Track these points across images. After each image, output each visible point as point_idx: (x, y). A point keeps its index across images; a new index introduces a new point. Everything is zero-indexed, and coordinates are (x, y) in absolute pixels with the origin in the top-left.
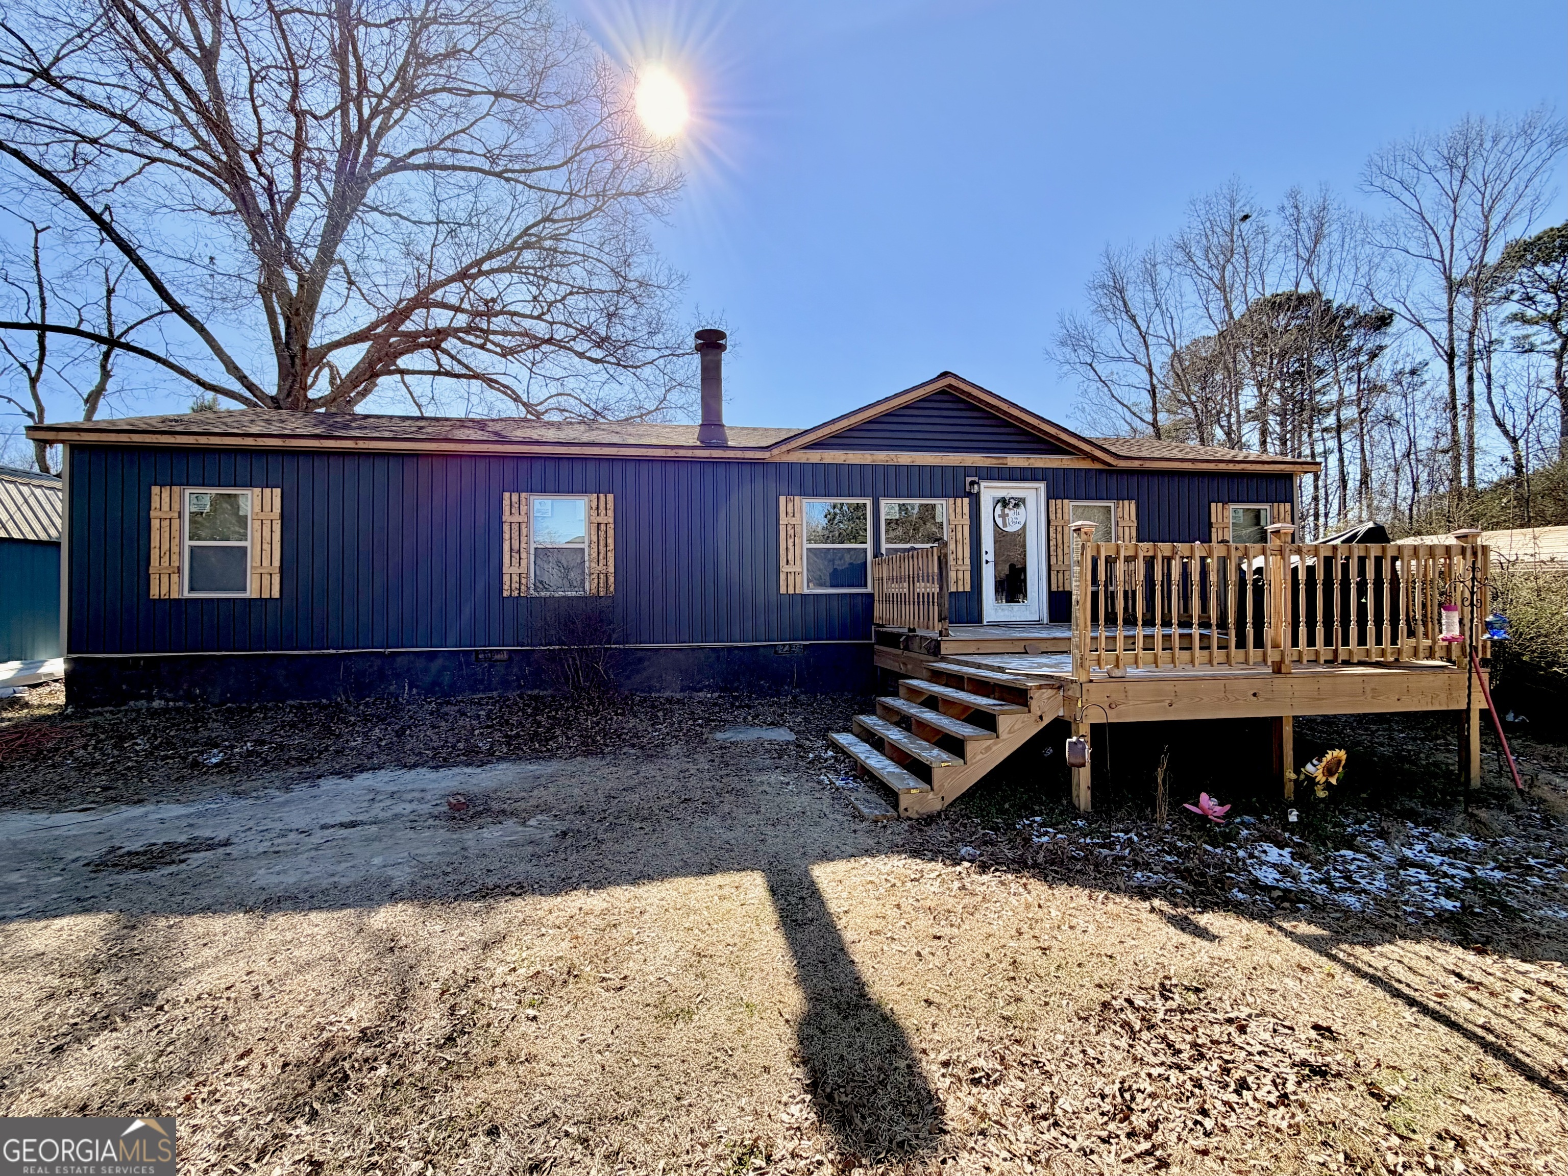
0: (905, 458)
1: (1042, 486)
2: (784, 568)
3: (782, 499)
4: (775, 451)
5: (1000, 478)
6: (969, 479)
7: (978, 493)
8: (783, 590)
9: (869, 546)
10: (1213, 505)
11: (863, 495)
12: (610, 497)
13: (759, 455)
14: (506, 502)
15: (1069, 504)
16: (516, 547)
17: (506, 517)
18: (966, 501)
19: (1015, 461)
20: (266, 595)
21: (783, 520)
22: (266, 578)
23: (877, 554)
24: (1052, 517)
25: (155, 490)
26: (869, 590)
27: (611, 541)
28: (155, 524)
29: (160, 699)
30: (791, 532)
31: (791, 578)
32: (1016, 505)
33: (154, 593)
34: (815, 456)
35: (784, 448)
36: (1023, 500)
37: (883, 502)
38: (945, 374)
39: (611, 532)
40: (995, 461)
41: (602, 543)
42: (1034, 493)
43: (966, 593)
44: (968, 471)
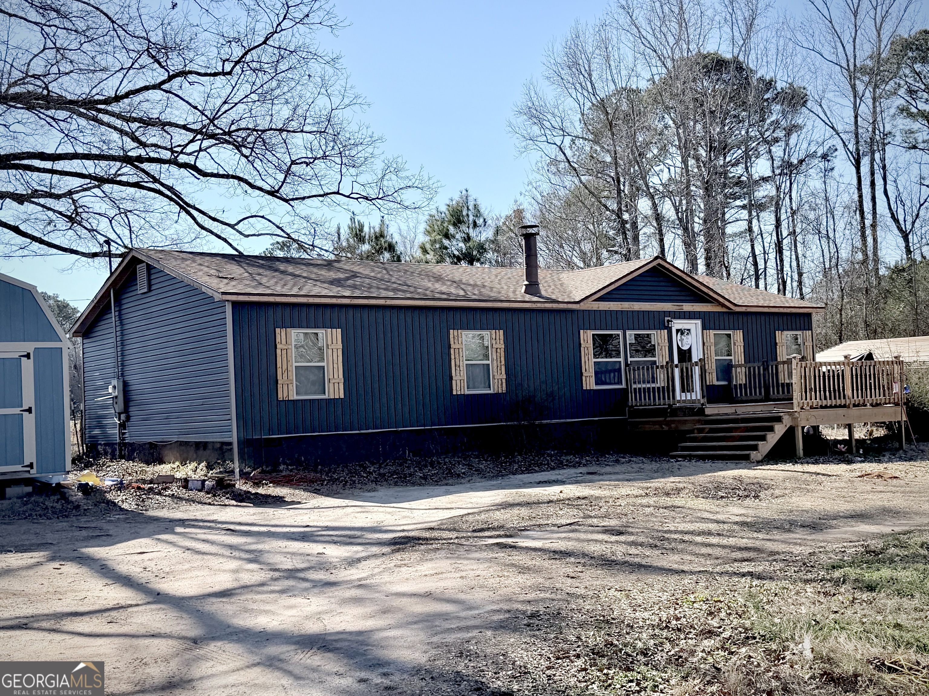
0: (638, 306)
1: (699, 322)
2: (585, 374)
3: (582, 331)
4: (581, 304)
5: (681, 317)
6: (666, 319)
7: (671, 327)
8: (584, 388)
9: (621, 360)
10: (777, 332)
11: (618, 329)
12: (501, 331)
13: (574, 306)
14: (451, 336)
15: (713, 333)
16: (458, 363)
17: (452, 345)
18: (666, 331)
19: (687, 307)
20: (337, 397)
21: (582, 344)
22: (336, 385)
23: (627, 365)
24: (705, 341)
25: (278, 331)
26: (623, 386)
27: (503, 359)
28: (279, 352)
30: (586, 352)
31: (588, 379)
33: (280, 397)
35: (585, 302)
37: (628, 332)
38: (657, 256)
39: (503, 354)
40: (678, 308)
41: (499, 360)
42: (695, 325)
43: (663, 388)
44: (666, 313)
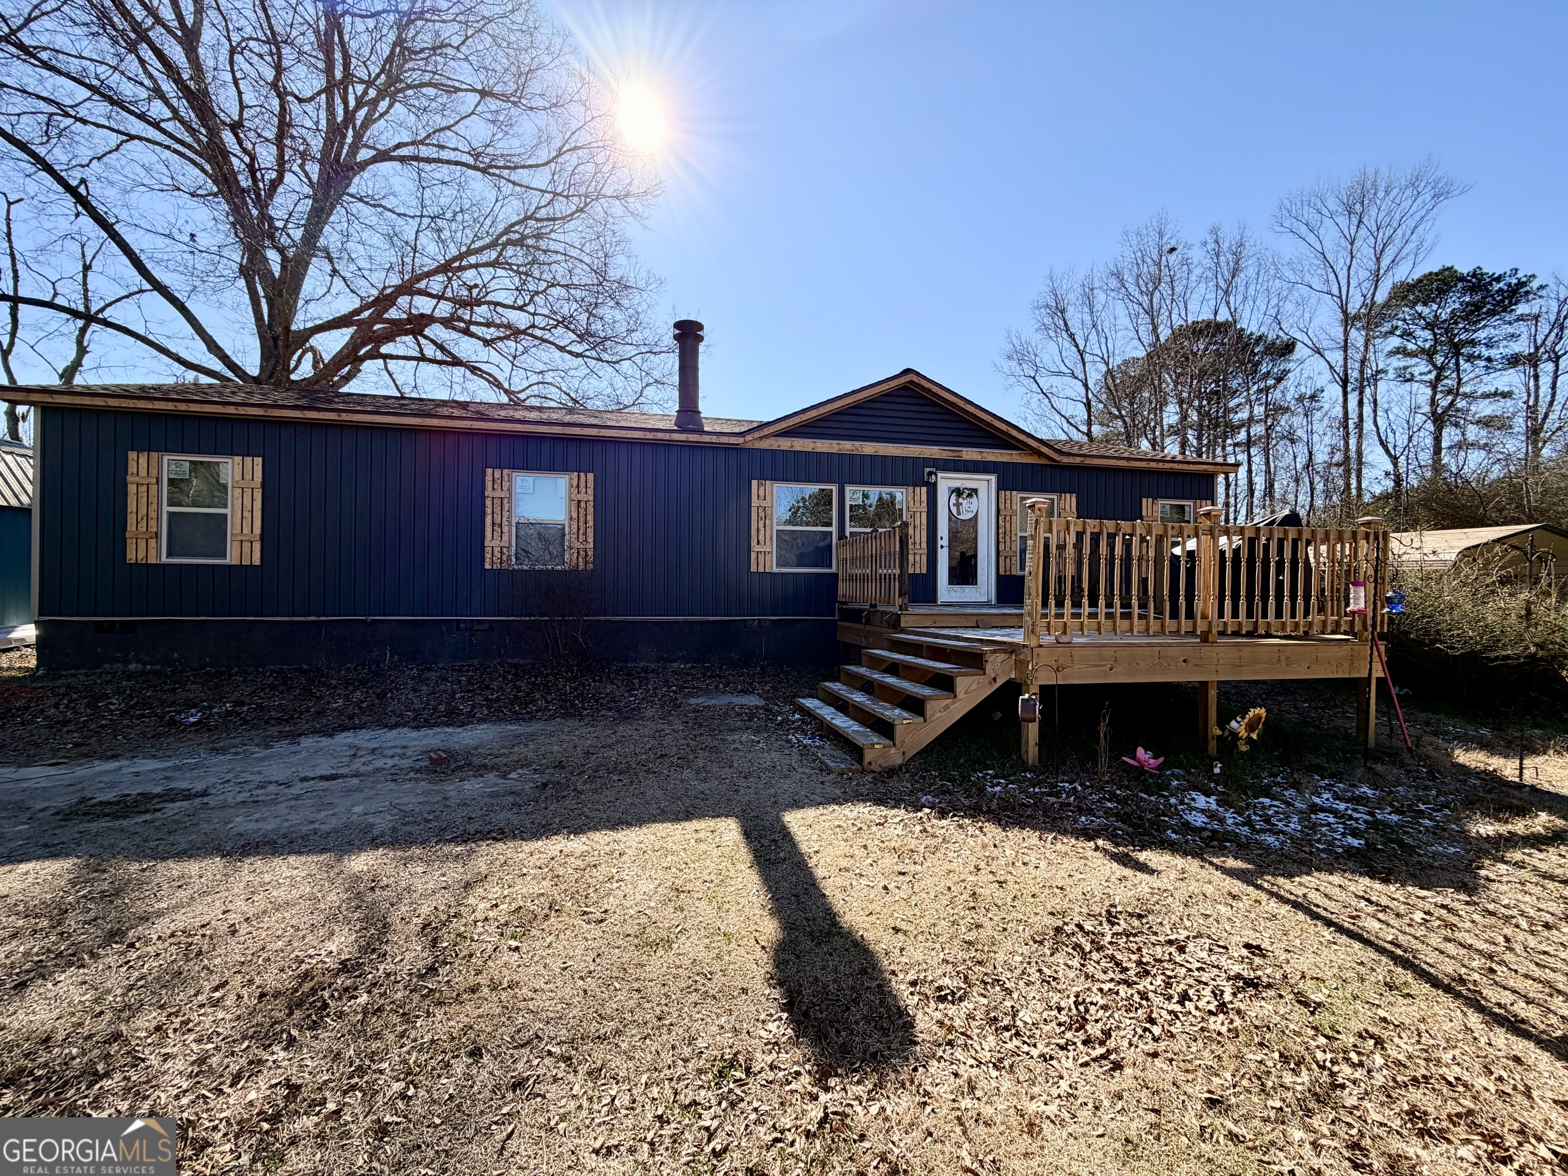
0: (869, 448)
1: (993, 478)
2: (755, 548)
3: (754, 483)
4: (749, 438)
5: (954, 470)
6: (927, 470)
7: (936, 483)
8: (753, 569)
9: (834, 529)
10: (1144, 500)
11: (830, 481)
12: (591, 476)
13: (733, 440)
14: (489, 478)
15: (1017, 495)
16: (498, 520)
17: (489, 492)
18: (924, 489)
19: (970, 454)
20: (246, 562)
21: (755, 502)
22: (246, 546)
23: (842, 536)
24: (1002, 506)
25: (132, 455)
26: (833, 570)
27: (590, 518)
28: (132, 489)
29: (137, 662)
30: (762, 514)
31: (761, 557)
32: (969, 496)
33: (131, 556)
34: (785, 444)
35: (757, 434)
37: (849, 489)
38: (908, 371)
39: (591, 510)
40: (951, 454)
41: (582, 519)
42: (986, 484)
44: (927, 462)
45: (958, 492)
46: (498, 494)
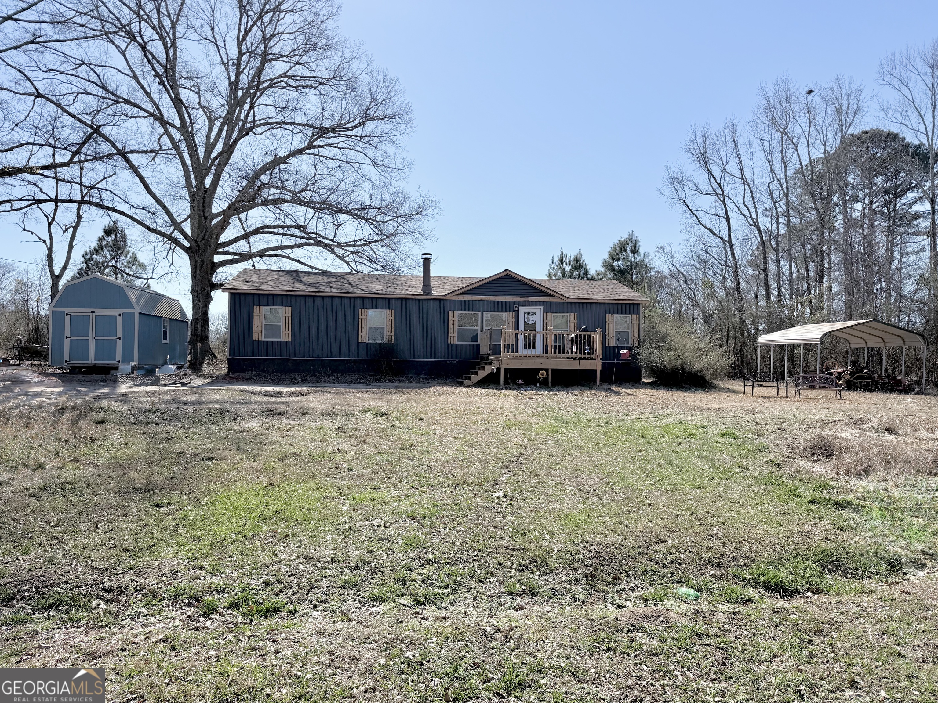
0: (492, 298)
1: (542, 308)
2: (450, 335)
3: (450, 312)
4: (447, 296)
5: (527, 305)
6: (515, 305)
7: (518, 311)
8: (449, 342)
9: (479, 328)
10: (607, 315)
11: (478, 311)
12: (393, 311)
13: (442, 298)
14: (360, 312)
15: (552, 314)
16: (363, 326)
17: (360, 317)
18: (514, 313)
19: (532, 299)
20: (286, 340)
21: (450, 319)
22: (287, 335)
23: (482, 330)
24: (545, 318)
25: (255, 307)
26: (479, 343)
27: (393, 325)
28: (255, 317)
30: (452, 323)
31: (452, 338)
32: (532, 315)
33: (254, 339)
34: (461, 297)
35: (450, 295)
36: (535, 313)
37: (484, 313)
38: (506, 270)
39: (393, 322)
40: (524, 299)
41: (390, 326)
42: (539, 310)
43: (512, 345)
44: (514, 302)
45: (528, 313)
46: (363, 317)
